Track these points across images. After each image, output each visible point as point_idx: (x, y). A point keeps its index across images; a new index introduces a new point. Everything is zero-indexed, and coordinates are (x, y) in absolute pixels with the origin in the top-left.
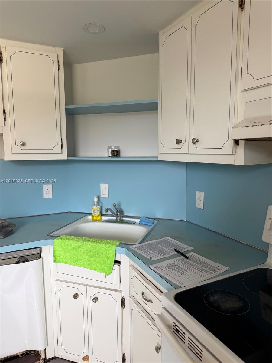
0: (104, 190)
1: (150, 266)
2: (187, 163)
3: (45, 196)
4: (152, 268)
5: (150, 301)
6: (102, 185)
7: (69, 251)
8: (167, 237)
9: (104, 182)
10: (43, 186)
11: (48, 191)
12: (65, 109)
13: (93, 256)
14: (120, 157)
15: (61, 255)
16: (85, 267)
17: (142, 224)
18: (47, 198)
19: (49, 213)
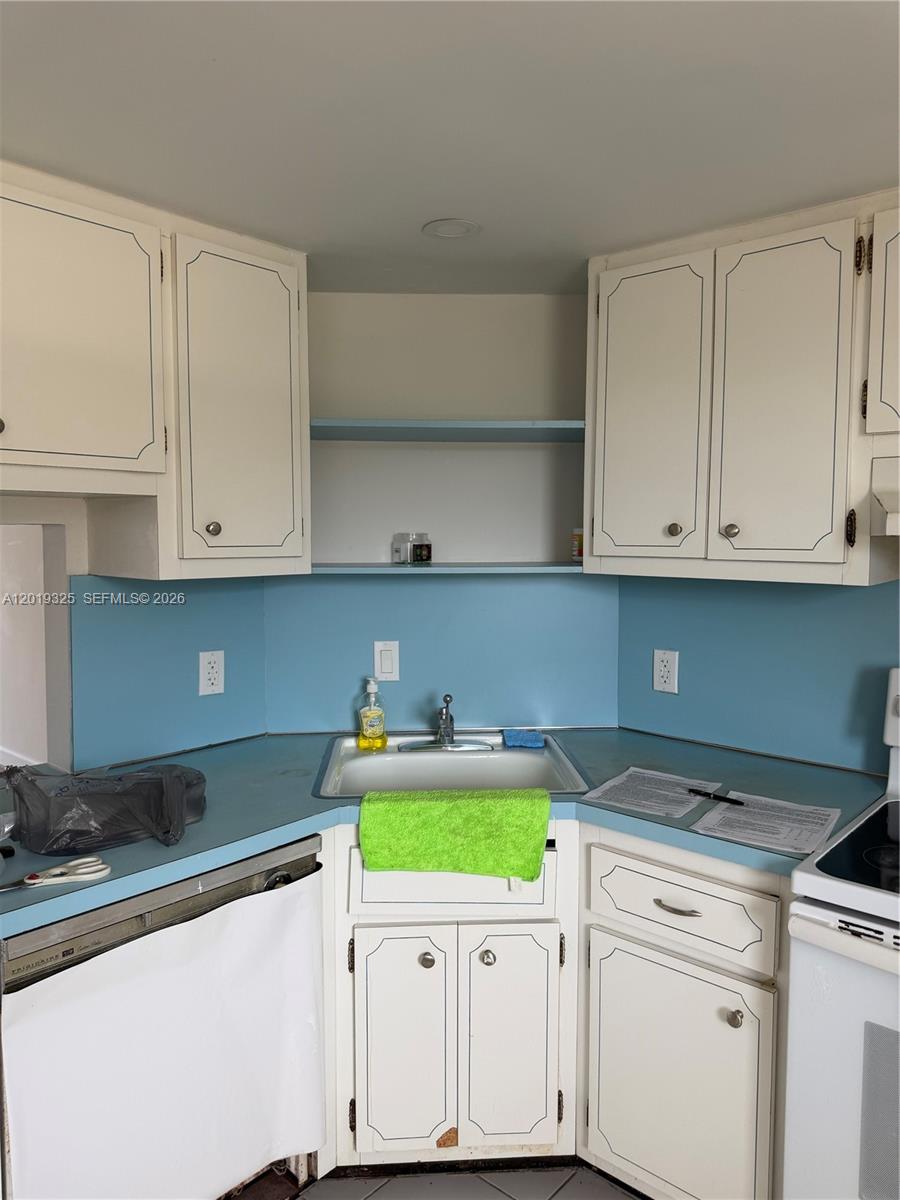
0: (386, 661)
1: (693, 828)
2: (620, 576)
3: (205, 689)
4: (701, 832)
5: (692, 913)
6: (379, 646)
7: (411, 833)
8: (632, 769)
9: (386, 637)
10: (198, 656)
11: (211, 673)
12: (309, 428)
13: (482, 836)
14: (429, 565)
15: (382, 848)
16: (461, 871)
17: (514, 746)
18: (211, 693)
19: (213, 743)
